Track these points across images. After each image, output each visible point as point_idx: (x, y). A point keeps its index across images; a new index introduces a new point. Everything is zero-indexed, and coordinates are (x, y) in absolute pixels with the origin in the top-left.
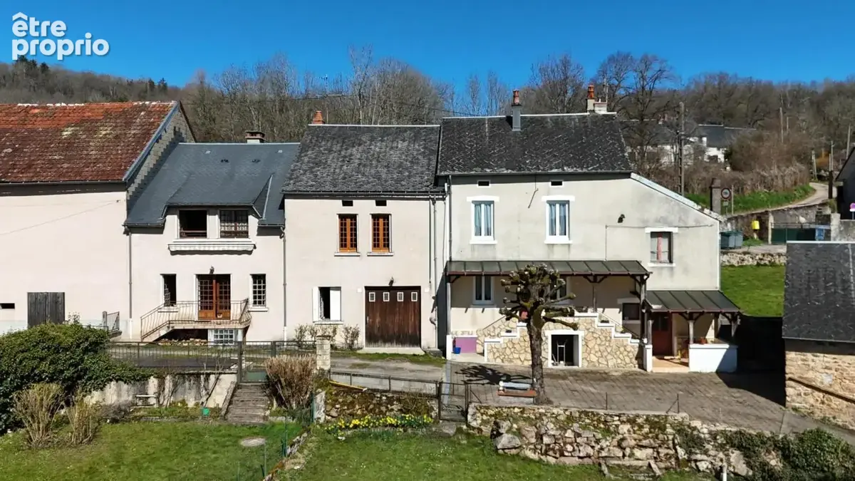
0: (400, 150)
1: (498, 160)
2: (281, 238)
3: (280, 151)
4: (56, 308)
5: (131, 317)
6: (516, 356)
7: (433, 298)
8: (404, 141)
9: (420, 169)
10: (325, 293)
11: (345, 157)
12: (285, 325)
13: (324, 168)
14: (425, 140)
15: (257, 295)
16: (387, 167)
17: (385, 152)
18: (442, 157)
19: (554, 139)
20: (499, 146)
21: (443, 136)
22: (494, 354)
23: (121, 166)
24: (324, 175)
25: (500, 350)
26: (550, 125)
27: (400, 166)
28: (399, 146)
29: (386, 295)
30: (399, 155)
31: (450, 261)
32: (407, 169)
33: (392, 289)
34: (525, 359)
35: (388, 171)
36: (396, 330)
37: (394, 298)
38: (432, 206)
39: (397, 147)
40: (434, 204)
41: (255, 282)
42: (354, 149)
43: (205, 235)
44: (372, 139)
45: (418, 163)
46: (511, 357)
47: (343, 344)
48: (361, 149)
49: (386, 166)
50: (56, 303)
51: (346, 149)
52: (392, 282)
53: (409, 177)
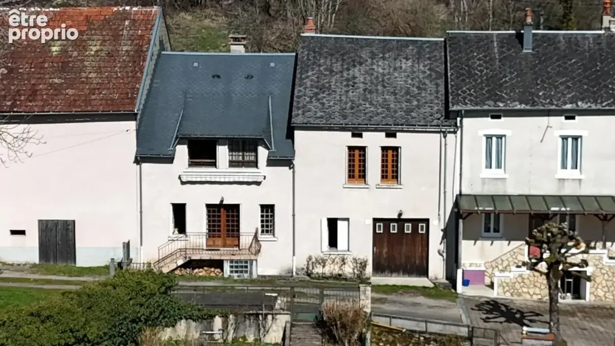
0: (405, 71)
1: (511, 92)
2: (290, 168)
3: (272, 65)
4: (67, 235)
5: (141, 244)
6: (525, 290)
7: (442, 230)
8: (407, 59)
9: (429, 98)
10: (333, 224)
11: (348, 80)
12: (294, 254)
13: (329, 94)
14: (429, 59)
15: (265, 224)
16: (395, 94)
17: (389, 74)
18: (452, 86)
19: (567, 65)
20: (511, 73)
21: (451, 57)
22: (504, 288)
23: (127, 93)
24: (331, 104)
25: (510, 284)
26: (562, 45)
27: (407, 93)
28: (404, 66)
29: (394, 226)
30: (404, 79)
31: (461, 194)
32: (414, 97)
33: (400, 221)
34: (534, 294)
35: (396, 98)
36: (403, 260)
37: (401, 229)
38: (443, 140)
39: (401, 67)
40: (445, 137)
41: (262, 211)
42: (356, 70)
43: (214, 165)
44: (373, 56)
45: (425, 90)
46: (520, 291)
47: (350, 273)
48: (363, 68)
49: (392, 93)
50: (67, 229)
51: (348, 69)
52: (400, 215)
53: (418, 107)
